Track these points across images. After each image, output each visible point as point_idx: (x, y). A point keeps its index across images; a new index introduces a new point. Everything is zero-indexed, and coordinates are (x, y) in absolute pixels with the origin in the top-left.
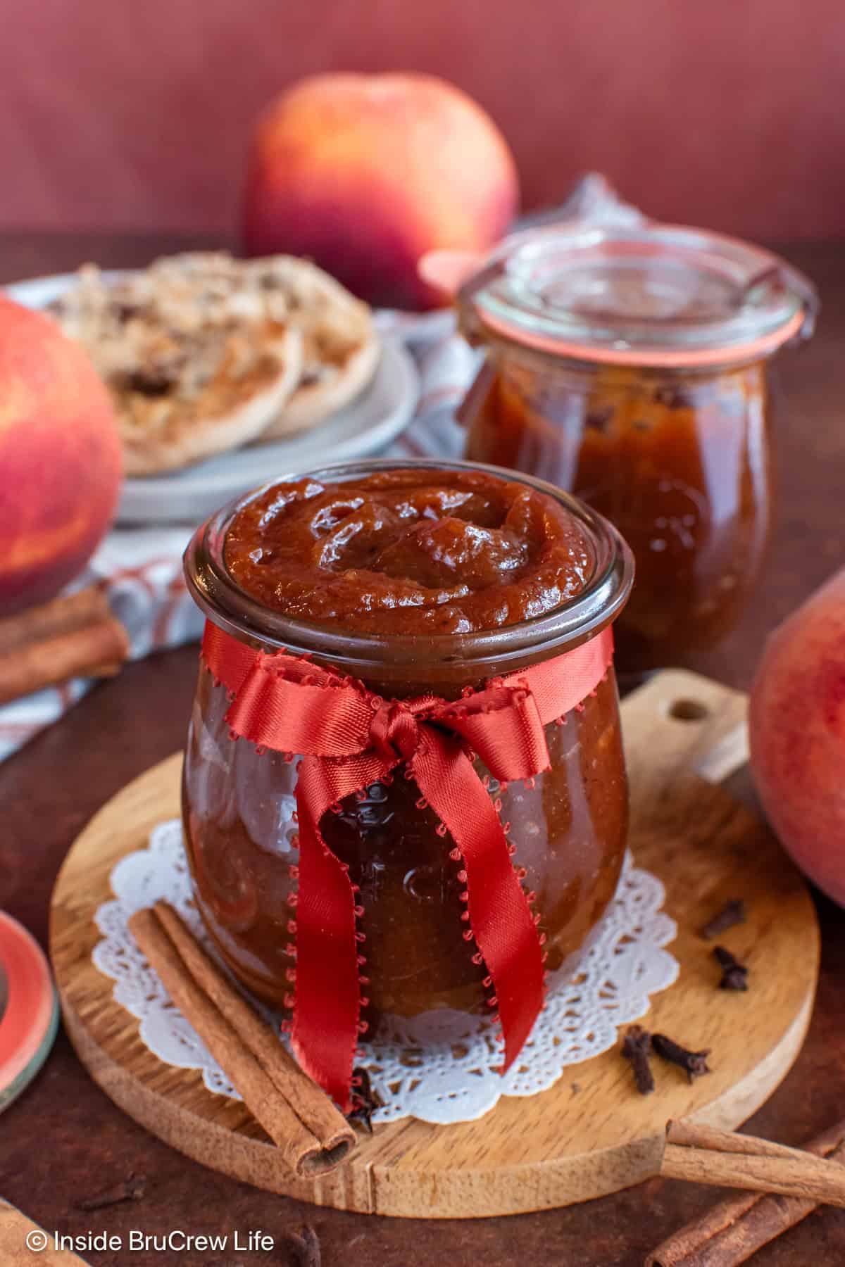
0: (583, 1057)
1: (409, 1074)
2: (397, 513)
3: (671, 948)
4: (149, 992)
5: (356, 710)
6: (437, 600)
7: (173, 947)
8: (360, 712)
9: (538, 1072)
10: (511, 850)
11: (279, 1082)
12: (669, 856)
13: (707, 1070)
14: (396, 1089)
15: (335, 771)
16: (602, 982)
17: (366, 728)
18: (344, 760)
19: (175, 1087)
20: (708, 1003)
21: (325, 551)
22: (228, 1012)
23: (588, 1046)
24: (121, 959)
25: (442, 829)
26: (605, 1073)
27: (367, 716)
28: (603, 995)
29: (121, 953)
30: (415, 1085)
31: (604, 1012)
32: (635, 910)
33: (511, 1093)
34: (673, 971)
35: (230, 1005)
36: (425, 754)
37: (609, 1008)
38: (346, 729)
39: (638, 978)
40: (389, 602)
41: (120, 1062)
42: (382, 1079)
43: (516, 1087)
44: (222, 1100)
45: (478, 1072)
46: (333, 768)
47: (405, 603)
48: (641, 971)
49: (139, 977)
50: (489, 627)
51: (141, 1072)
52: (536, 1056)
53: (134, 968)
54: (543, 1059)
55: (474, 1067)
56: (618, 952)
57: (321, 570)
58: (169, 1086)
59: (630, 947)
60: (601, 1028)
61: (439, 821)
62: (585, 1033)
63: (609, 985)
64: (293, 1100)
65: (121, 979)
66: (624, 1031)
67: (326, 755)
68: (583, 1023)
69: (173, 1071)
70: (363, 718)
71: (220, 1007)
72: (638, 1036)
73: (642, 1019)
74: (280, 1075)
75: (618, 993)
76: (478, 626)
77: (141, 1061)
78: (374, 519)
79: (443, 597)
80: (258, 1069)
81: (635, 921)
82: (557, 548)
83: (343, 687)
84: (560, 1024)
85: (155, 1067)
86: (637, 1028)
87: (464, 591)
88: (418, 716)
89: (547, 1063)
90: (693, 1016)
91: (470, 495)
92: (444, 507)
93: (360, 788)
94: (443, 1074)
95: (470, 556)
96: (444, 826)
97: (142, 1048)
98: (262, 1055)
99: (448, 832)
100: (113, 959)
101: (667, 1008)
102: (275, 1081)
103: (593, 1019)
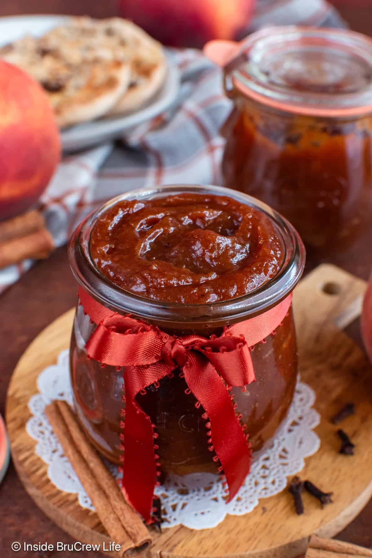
0: (269, 495)
1: (181, 499)
2: (181, 222)
3: (316, 430)
4: (54, 448)
5: (154, 342)
6: (199, 282)
7: (66, 426)
8: (156, 343)
9: (246, 501)
10: (234, 406)
11: (115, 506)
12: (318, 375)
13: (331, 501)
14: (174, 508)
15: (144, 371)
16: (280, 449)
17: (160, 351)
18: (148, 366)
19: (65, 502)
20: (333, 461)
21: (142, 247)
22: (92, 465)
23: (272, 487)
24: (41, 429)
25: (198, 405)
26: (279, 502)
27: (160, 345)
28: (281, 457)
29: (41, 425)
30: (184, 506)
31: (281, 467)
32: (299, 407)
33: (232, 513)
34: (317, 443)
35: (92, 461)
36: (190, 367)
37: (284, 465)
38: (149, 352)
39: (299, 447)
40: (174, 282)
41: (38, 488)
42: (167, 502)
43: (234, 510)
44: (87, 511)
45: (216, 500)
46: (142, 370)
47: (182, 283)
48: (301, 443)
49: (49, 439)
50: (226, 299)
51: (47, 494)
52: (246, 492)
53: (47, 433)
54: (248, 494)
55: (214, 496)
56: (290, 431)
57: (140, 259)
58: (62, 502)
59: (296, 428)
60: (279, 477)
61: (196, 400)
62: (270, 480)
63: (284, 450)
64: (122, 518)
65: (40, 440)
66: (291, 479)
67: (138, 365)
68: (270, 473)
69: (63, 494)
70: (158, 346)
71: (88, 462)
72: (297, 483)
73: (299, 473)
74: (116, 504)
75: (289, 456)
76: (220, 297)
77: (47, 487)
78: (169, 226)
79: (203, 279)
80: (105, 500)
81: (299, 413)
82: (265, 249)
83: (148, 331)
84: (258, 473)
85: (54, 491)
86: (296, 478)
87: (214, 276)
88: (186, 346)
89: (251, 496)
90: (325, 469)
91: (221, 212)
92: (207, 219)
93: (156, 380)
94: (198, 500)
95: (218, 254)
96: (199, 403)
97: (48, 481)
98: (107, 491)
99: (201, 406)
100: (37, 429)
101: (313, 463)
102: (113, 506)
103: (275, 471)
